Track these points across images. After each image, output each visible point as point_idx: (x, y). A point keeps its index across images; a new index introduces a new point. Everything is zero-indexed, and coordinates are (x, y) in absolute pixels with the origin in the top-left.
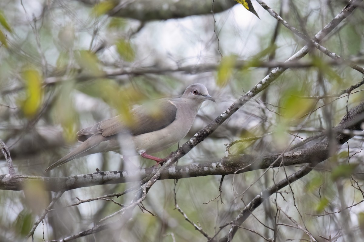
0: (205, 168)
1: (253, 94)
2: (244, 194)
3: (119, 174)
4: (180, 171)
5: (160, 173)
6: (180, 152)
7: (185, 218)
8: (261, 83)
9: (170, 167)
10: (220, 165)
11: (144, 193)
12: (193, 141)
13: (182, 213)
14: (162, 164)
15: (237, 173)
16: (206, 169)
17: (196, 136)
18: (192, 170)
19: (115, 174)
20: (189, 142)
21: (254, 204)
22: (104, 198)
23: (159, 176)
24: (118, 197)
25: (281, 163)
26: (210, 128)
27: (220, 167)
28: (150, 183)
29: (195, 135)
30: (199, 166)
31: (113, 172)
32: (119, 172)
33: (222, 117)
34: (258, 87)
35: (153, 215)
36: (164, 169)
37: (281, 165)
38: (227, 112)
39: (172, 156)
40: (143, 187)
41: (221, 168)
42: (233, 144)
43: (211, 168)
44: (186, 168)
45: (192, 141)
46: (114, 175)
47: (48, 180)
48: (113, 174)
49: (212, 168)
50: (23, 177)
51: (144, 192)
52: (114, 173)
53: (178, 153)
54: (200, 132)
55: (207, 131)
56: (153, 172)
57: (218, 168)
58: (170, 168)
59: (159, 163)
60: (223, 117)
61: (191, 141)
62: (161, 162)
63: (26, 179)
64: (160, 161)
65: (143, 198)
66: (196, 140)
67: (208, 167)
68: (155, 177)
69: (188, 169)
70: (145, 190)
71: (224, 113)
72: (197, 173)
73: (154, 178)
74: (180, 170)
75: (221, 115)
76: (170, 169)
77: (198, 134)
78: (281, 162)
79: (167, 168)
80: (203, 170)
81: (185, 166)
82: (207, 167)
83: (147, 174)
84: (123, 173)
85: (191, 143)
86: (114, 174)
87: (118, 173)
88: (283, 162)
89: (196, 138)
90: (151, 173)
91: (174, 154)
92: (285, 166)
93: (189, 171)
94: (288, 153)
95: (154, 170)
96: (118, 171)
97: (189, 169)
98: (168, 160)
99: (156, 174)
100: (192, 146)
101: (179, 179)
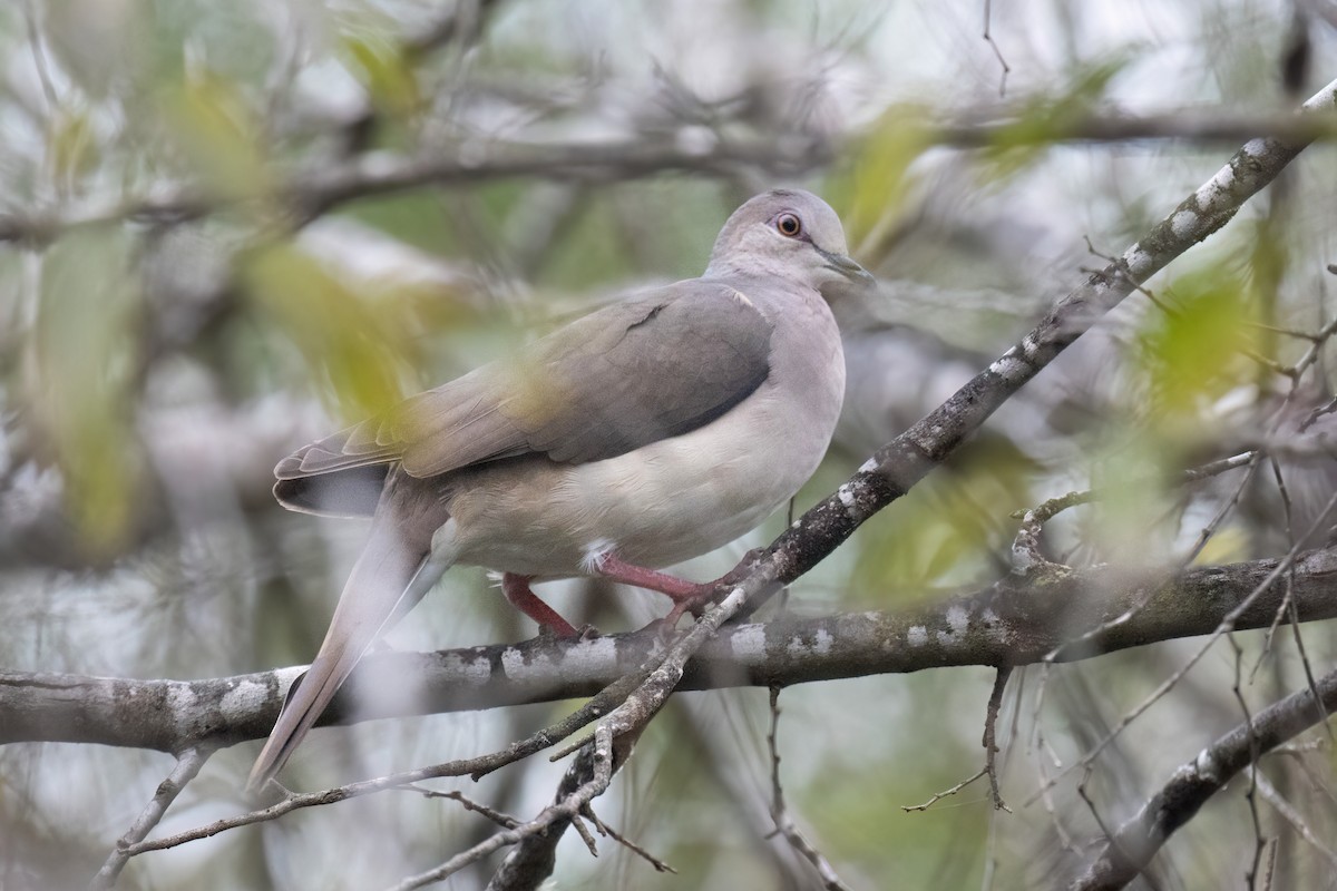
0: (913, 630)
1: (1154, 263)
2: (1091, 766)
3: (487, 661)
4: (790, 647)
5: (685, 658)
6: (786, 552)
7: (825, 879)
8: (1192, 204)
9: (741, 627)
10: (990, 617)
11: (600, 759)
12: (855, 496)
13: (812, 857)
14: (697, 613)
15: (1056, 660)
16: (917, 635)
17: (867, 473)
18: (847, 641)
19: (463, 662)
20: (832, 504)
21: (1164, 808)
22: (414, 784)
23: (681, 671)
24: (476, 779)
25: (1282, 608)
26: (938, 429)
27: (988, 626)
28: (634, 707)
29: (863, 469)
30: (881, 625)
31: (453, 651)
32: (484, 654)
33: (994, 375)
34: (1175, 228)
35: (658, 866)
36: (708, 638)
37: (1278, 618)
38: (1020, 353)
39: (750, 572)
40: (600, 728)
41: (991, 632)
42: (1053, 513)
43: (941, 635)
44: (816, 633)
45: (846, 498)
46: (461, 669)
47: (133, 692)
48: (456, 662)
49: (949, 631)
50: (7, 679)
51: (602, 752)
52: (460, 658)
53: (776, 556)
54: (887, 454)
55: (923, 445)
56: (653, 654)
57: (976, 633)
58: (740, 631)
59: (682, 606)
60: (1005, 376)
61: (842, 496)
62: (691, 599)
63: (25, 689)
64: (691, 594)
65: (594, 782)
66: (870, 493)
67: (928, 627)
68: (659, 679)
69: (830, 638)
70: (608, 743)
71: (1005, 358)
72: (870, 656)
73: (657, 685)
74: (791, 641)
75: (994, 367)
76: (737, 635)
77: (879, 460)
78: (1280, 603)
79: (726, 630)
80: (903, 643)
81: (814, 623)
82: (923, 629)
83: (626, 661)
84: (504, 659)
85: (843, 509)
86: (459, 663)
87: (481, 659)
88: (1290, 604)
89: (868, 482)
90: (644, 657)
91: (758, 562)
92: (1301, 621)
93: (832, 646)
94: (1328, 558)
95: (656, 644)
96: (479, 650)
97: (835, 640)
98: (729, 592)
99: (663, 662)
100: (849, 519)
101: (783, 686)
